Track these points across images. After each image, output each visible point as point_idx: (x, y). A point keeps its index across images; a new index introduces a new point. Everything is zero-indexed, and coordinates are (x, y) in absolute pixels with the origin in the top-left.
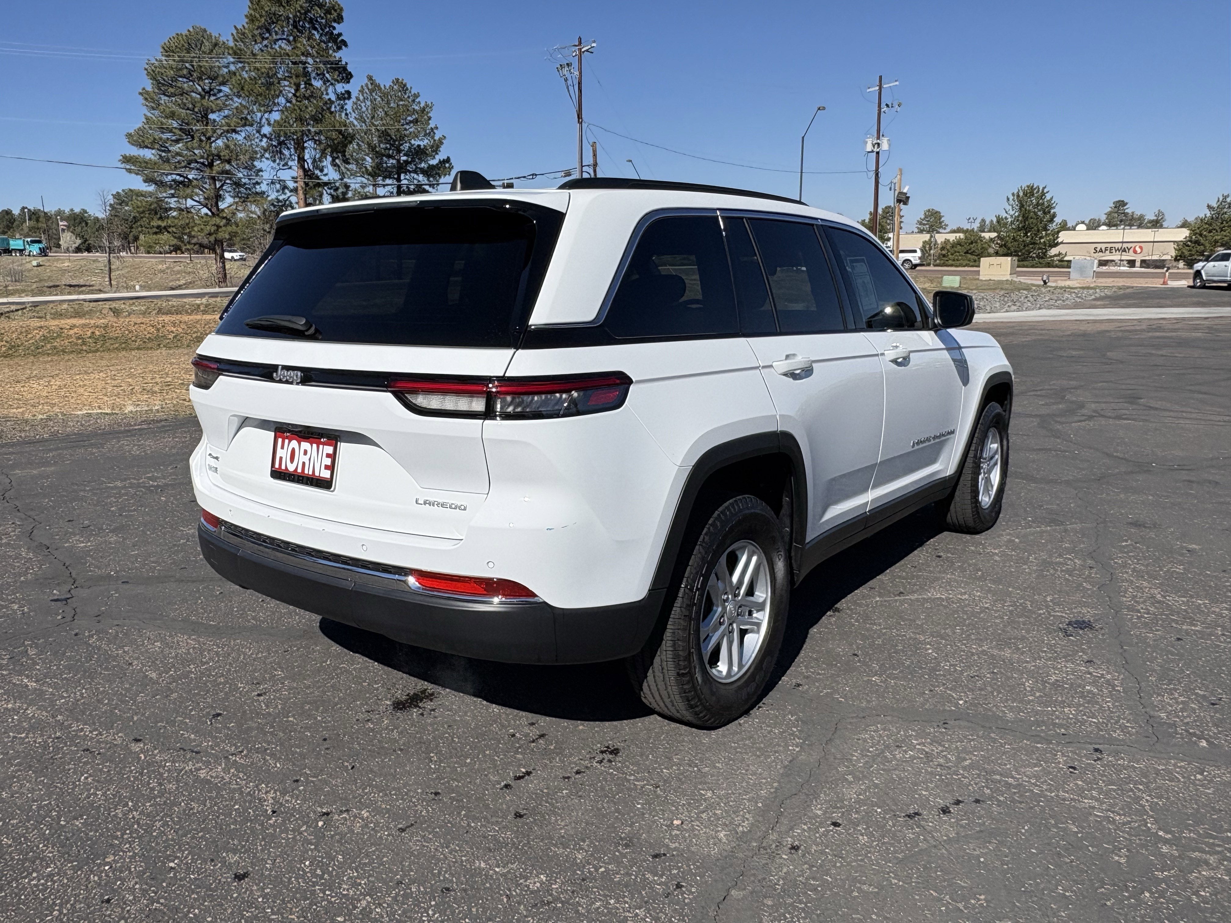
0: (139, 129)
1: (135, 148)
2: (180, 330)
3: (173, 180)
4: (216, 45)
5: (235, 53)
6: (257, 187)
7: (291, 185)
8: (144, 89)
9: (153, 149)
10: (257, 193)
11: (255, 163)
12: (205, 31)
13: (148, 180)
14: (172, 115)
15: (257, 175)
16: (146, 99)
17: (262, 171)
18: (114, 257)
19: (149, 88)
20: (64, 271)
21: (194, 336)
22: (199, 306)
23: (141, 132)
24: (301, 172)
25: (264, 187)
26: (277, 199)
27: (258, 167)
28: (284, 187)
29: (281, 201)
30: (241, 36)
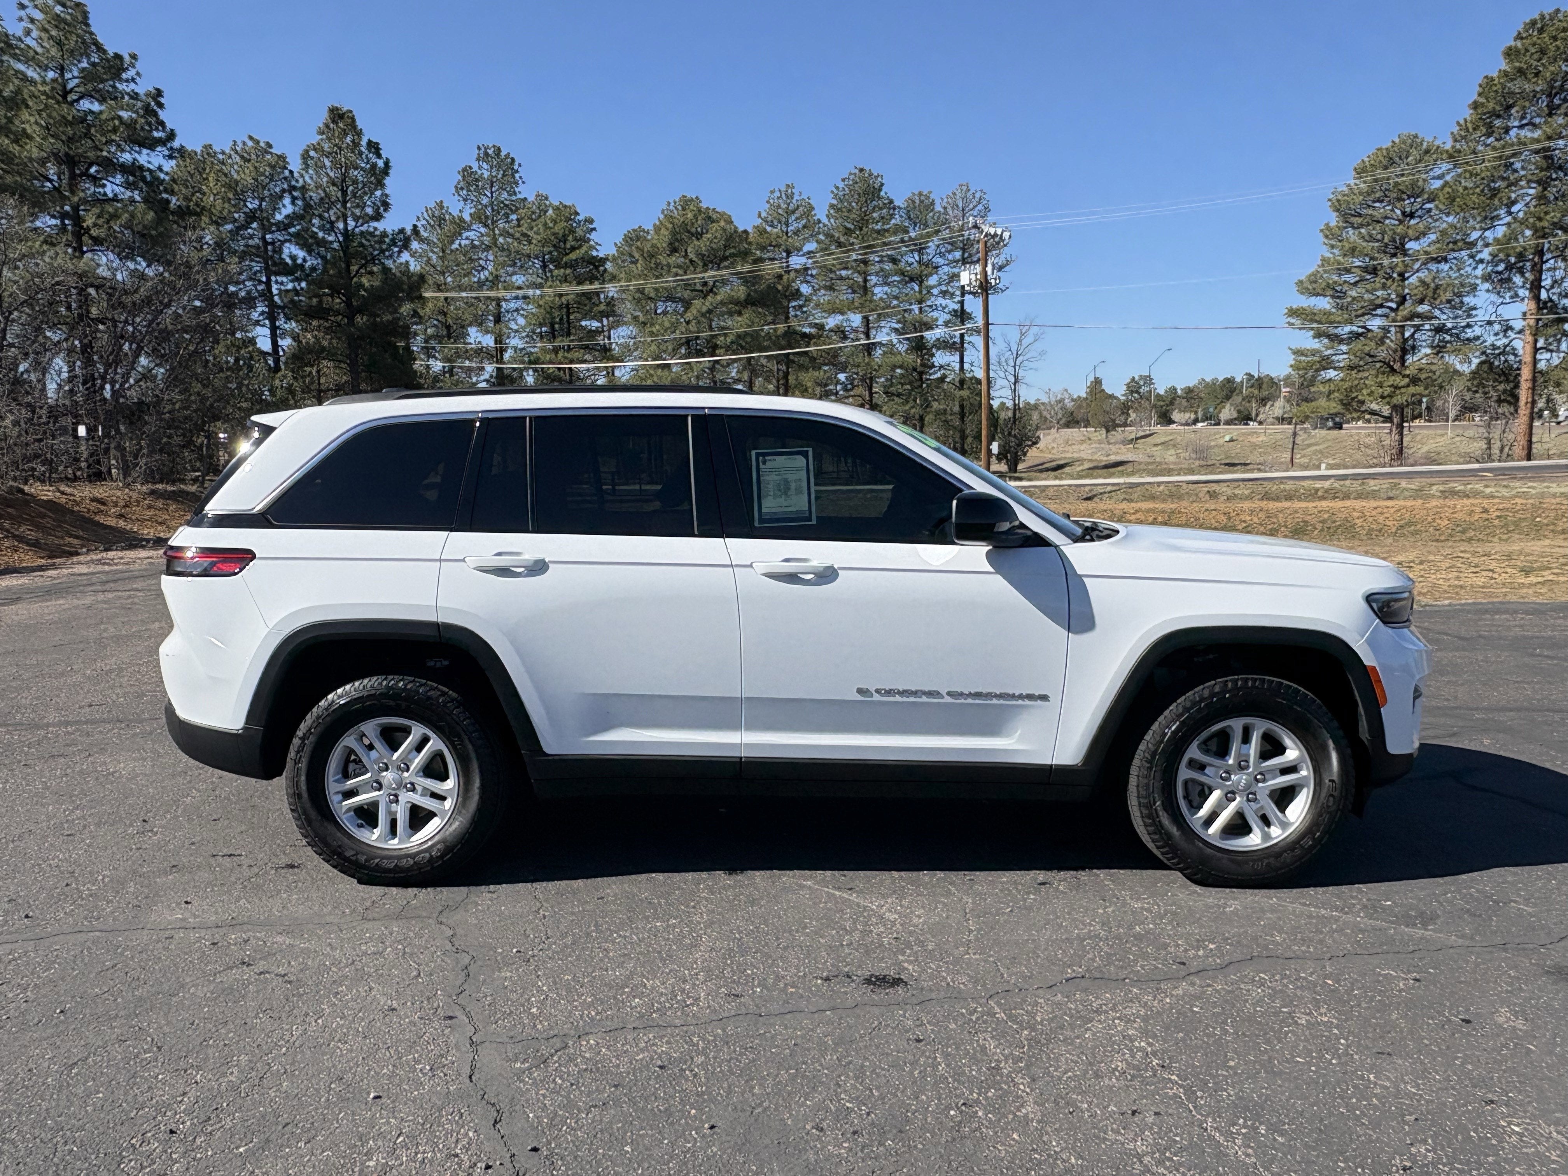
0: (1314, 274)
1: (1303, 297)
2: (1256, 520)
3: (1351, 333)
4: (1427, 151)
5: (1451, 156)
6: (1468, 330)
7: (1518, 325)
8: (1327, 224)
9: (1325, 296)
10: (1468, 339)
11: (1466, 300)
12: (1416, 136)
13: (1319, 335)
14: (1353, 251)
15: (1469, 316)
16: (1327, 237)
17: (1475, 309)
18: (1301, 429)
19: (1333, 224)
20: (1254, 446)
21: (1269, 527)
22: (1317, 490)
23: (1314, 278)
24: (1533, 305)
25: (1477, 331)
26: (1493, 345)
27: (1472, 304)
28: (1507, 328)
29: (1499, 348)
30: (1465, 133)
